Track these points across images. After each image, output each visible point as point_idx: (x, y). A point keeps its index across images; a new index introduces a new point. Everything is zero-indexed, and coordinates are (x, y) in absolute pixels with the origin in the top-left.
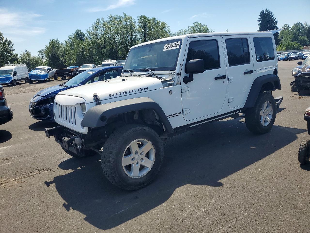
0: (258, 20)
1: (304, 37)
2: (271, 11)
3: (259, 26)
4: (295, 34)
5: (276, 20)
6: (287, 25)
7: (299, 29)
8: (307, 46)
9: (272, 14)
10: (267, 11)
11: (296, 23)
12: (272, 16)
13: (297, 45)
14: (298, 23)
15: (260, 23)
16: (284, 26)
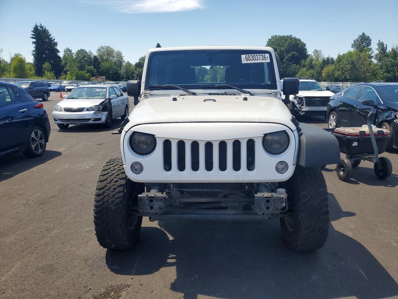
0: (32, 36)
1: (91, 67)
2: (47, 28)
3: (34, 45)
4: (80, 62)
5: (55, 41)
6: (69, 50)
7: (84, 57)
8: (96, 78)
9: (48, 32)
10: (42, 27)
11: (79, 49)
12: (50, 35)
13: (87, 75)
14: (82, 50)
15: (35, 40)
16: (66, 51)
